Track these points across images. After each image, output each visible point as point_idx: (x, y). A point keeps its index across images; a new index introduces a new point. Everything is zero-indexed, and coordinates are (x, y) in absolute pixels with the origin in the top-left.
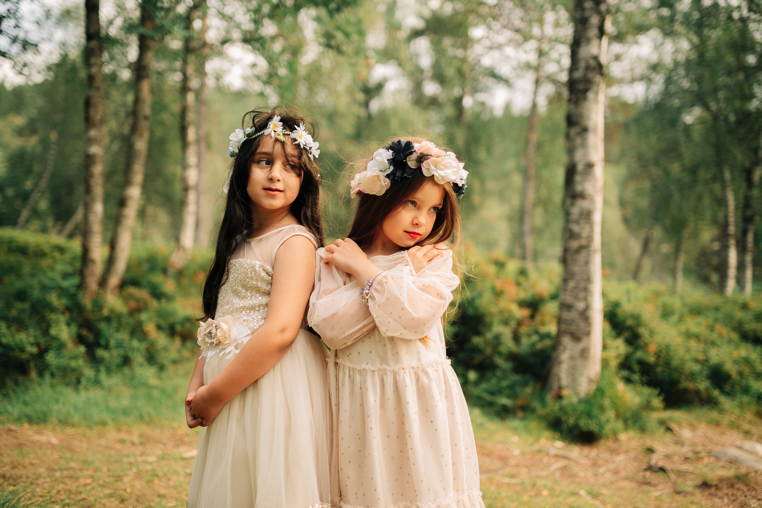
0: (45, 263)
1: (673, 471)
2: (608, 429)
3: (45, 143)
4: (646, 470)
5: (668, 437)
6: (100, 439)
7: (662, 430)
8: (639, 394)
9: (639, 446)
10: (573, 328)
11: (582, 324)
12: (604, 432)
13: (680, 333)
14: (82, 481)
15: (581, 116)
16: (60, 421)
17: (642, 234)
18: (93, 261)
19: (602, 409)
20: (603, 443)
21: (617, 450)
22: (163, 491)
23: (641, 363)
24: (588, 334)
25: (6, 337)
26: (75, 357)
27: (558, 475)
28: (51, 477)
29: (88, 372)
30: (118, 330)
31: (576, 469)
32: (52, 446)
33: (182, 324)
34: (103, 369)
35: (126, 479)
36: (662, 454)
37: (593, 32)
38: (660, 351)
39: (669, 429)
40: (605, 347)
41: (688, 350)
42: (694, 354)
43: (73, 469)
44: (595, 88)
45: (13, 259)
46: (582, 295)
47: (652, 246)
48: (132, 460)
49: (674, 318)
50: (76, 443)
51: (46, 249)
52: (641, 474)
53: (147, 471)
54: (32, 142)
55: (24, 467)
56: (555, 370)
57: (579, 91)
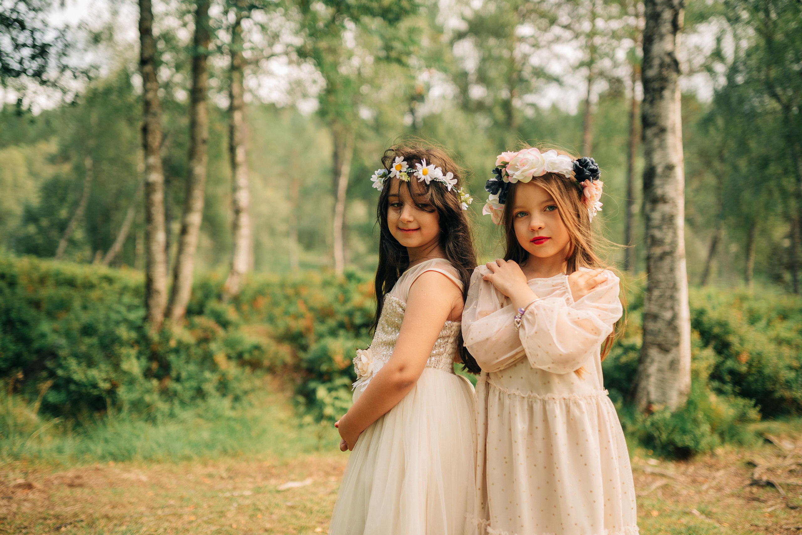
0: (94, 295)
1: (780, 485)
2: (704, 443)
3: (79, 169)
4: (751, 485)
5: (768, 450)
6: (187, 474)
7: (760, 442)
8: (733, 406)
9: (738, 460)
10: (660, 339)
11: (670, 335)
12: (700, 447)
13: (771, 340)
14: (186, 518)
15: (658, 116)
16: (145, 458)
17: (709, 234)
18: (157, 292)
19: (695, 422)
20: (698, 458)
21: (715, 465)
22: (268, 526)
23: (732, 372)
24: (677, 344)
25: (77, 374)
26: (148, 391)
27: (660, 494)
28: (154, 516)
29: (163, 406)
30: (187, 362)
31: (678, 487)
32: (144, 484)
33: (250, 352)
34: (176, 402)
35: (229, 515)
36: (766, 468)
37: (666, 27)
38: (752, 360)
39: (768, 441)
40: (694, 358)
41: (780, 356)
42: (788, 362)
43: (173, 506)
44: (671, 86)
45: (63, 291)
46: (668, 304)
47: (721, 247)
48: (228, 494)
49: (762, 324)
50: (164, 480)
51: (94, 280)
52: (748, 489)
53: (248, 506)
54: (66, 169)
55: (124, 506)
56: (643, 384)
57: (654, 90)
